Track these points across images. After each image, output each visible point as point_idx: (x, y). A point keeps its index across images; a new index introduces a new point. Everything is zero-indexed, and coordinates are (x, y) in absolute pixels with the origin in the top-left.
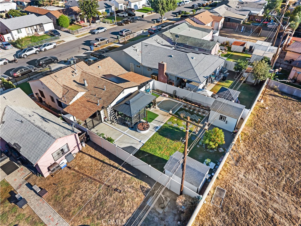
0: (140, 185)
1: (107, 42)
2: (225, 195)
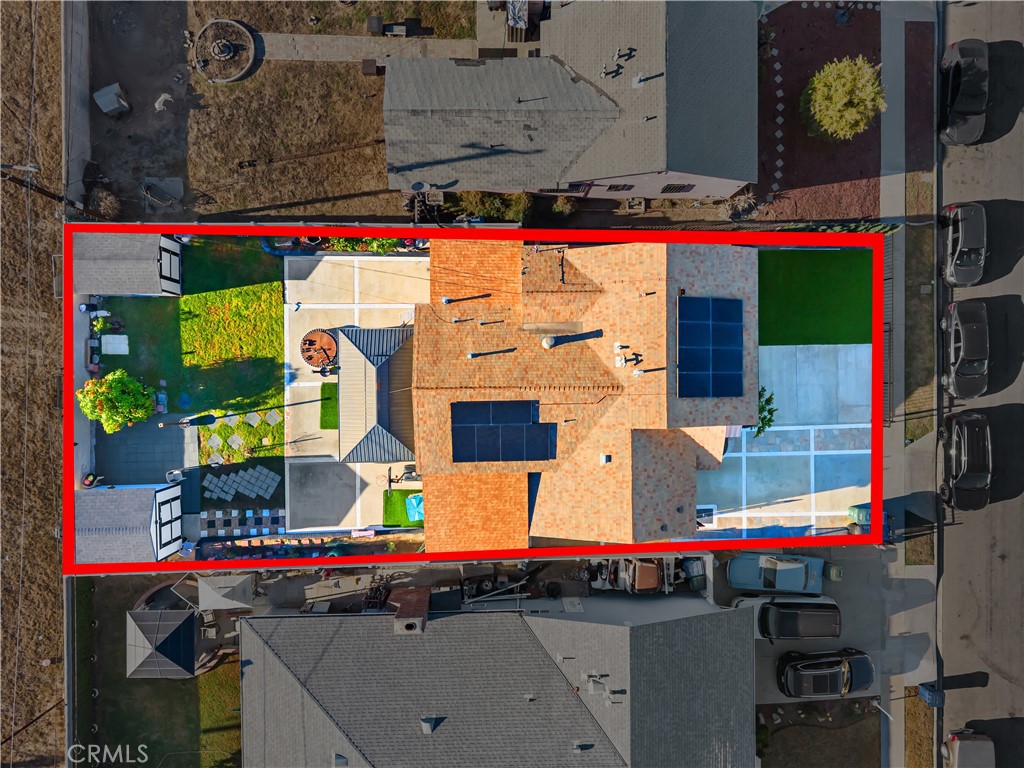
0: (216, 202)
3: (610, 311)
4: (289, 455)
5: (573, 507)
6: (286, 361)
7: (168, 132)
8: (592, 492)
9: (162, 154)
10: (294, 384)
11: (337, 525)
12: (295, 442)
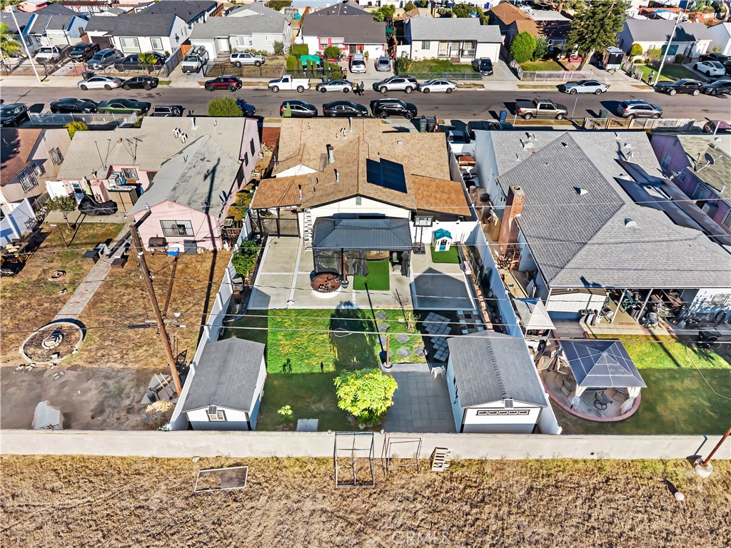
0: (186, 351)
1: (560, 117)
2: (230, 489)
3: (317, 142)
4: (412, 306)
5: (429, 159)
6: (335, 308)
7: (104, 384)
8: (419, 150)
9: (124, 389)
10: (354, 303)
11: (464, 283)
12: (401, 303)
